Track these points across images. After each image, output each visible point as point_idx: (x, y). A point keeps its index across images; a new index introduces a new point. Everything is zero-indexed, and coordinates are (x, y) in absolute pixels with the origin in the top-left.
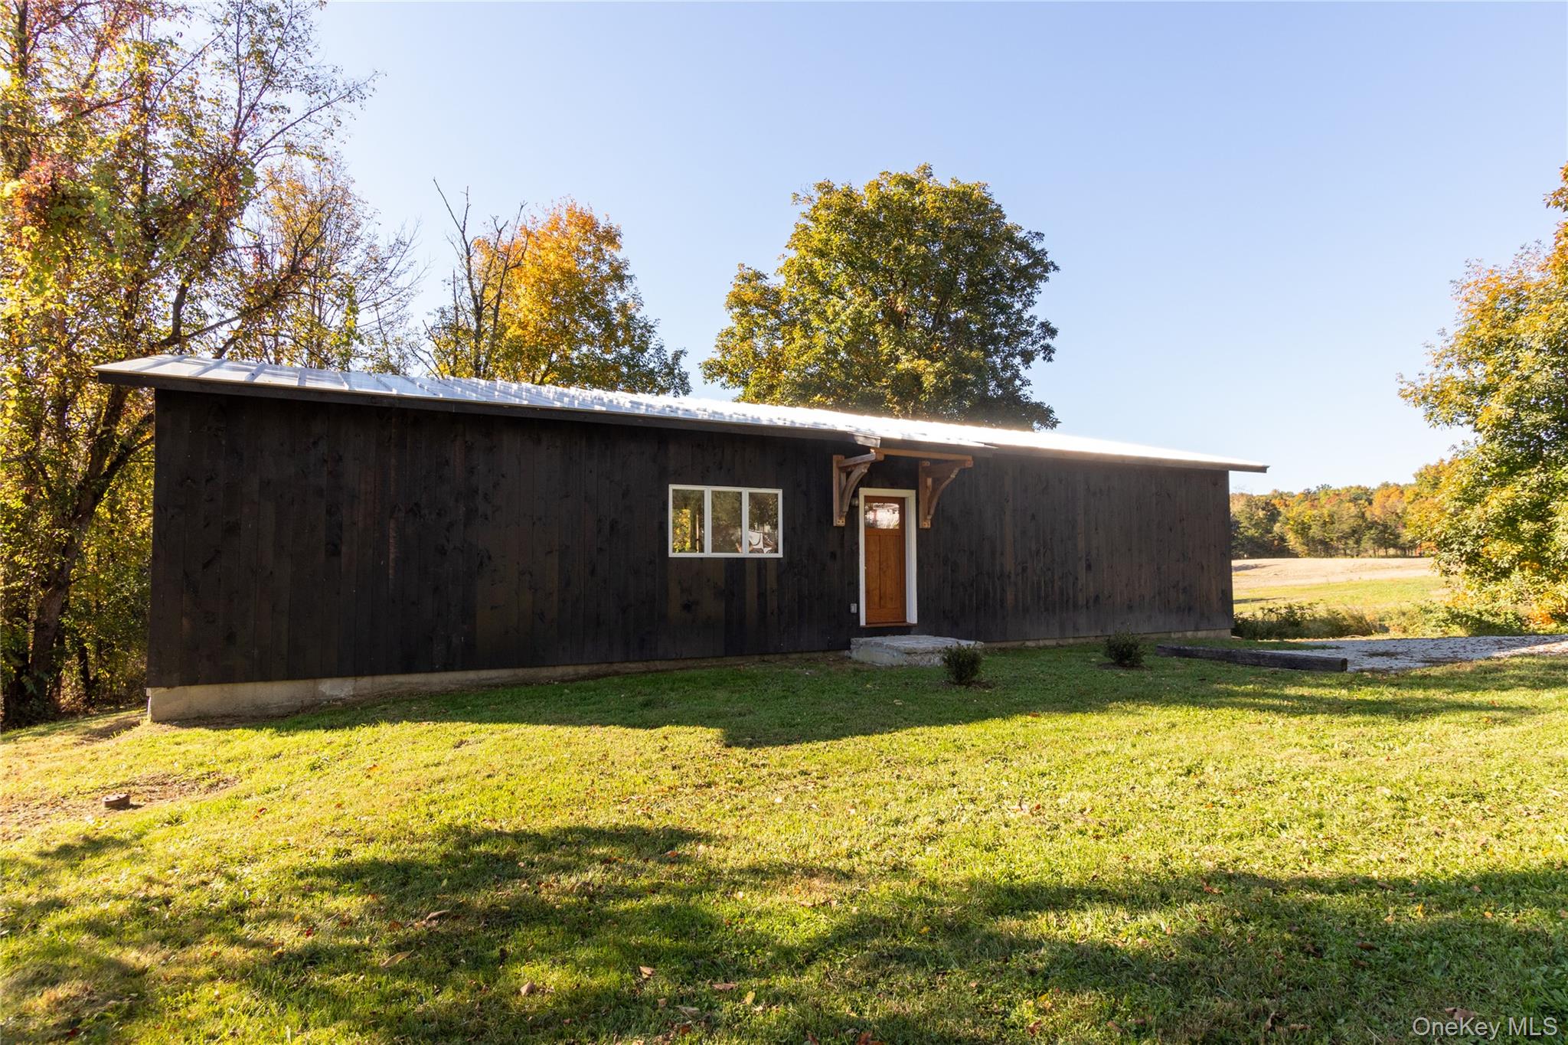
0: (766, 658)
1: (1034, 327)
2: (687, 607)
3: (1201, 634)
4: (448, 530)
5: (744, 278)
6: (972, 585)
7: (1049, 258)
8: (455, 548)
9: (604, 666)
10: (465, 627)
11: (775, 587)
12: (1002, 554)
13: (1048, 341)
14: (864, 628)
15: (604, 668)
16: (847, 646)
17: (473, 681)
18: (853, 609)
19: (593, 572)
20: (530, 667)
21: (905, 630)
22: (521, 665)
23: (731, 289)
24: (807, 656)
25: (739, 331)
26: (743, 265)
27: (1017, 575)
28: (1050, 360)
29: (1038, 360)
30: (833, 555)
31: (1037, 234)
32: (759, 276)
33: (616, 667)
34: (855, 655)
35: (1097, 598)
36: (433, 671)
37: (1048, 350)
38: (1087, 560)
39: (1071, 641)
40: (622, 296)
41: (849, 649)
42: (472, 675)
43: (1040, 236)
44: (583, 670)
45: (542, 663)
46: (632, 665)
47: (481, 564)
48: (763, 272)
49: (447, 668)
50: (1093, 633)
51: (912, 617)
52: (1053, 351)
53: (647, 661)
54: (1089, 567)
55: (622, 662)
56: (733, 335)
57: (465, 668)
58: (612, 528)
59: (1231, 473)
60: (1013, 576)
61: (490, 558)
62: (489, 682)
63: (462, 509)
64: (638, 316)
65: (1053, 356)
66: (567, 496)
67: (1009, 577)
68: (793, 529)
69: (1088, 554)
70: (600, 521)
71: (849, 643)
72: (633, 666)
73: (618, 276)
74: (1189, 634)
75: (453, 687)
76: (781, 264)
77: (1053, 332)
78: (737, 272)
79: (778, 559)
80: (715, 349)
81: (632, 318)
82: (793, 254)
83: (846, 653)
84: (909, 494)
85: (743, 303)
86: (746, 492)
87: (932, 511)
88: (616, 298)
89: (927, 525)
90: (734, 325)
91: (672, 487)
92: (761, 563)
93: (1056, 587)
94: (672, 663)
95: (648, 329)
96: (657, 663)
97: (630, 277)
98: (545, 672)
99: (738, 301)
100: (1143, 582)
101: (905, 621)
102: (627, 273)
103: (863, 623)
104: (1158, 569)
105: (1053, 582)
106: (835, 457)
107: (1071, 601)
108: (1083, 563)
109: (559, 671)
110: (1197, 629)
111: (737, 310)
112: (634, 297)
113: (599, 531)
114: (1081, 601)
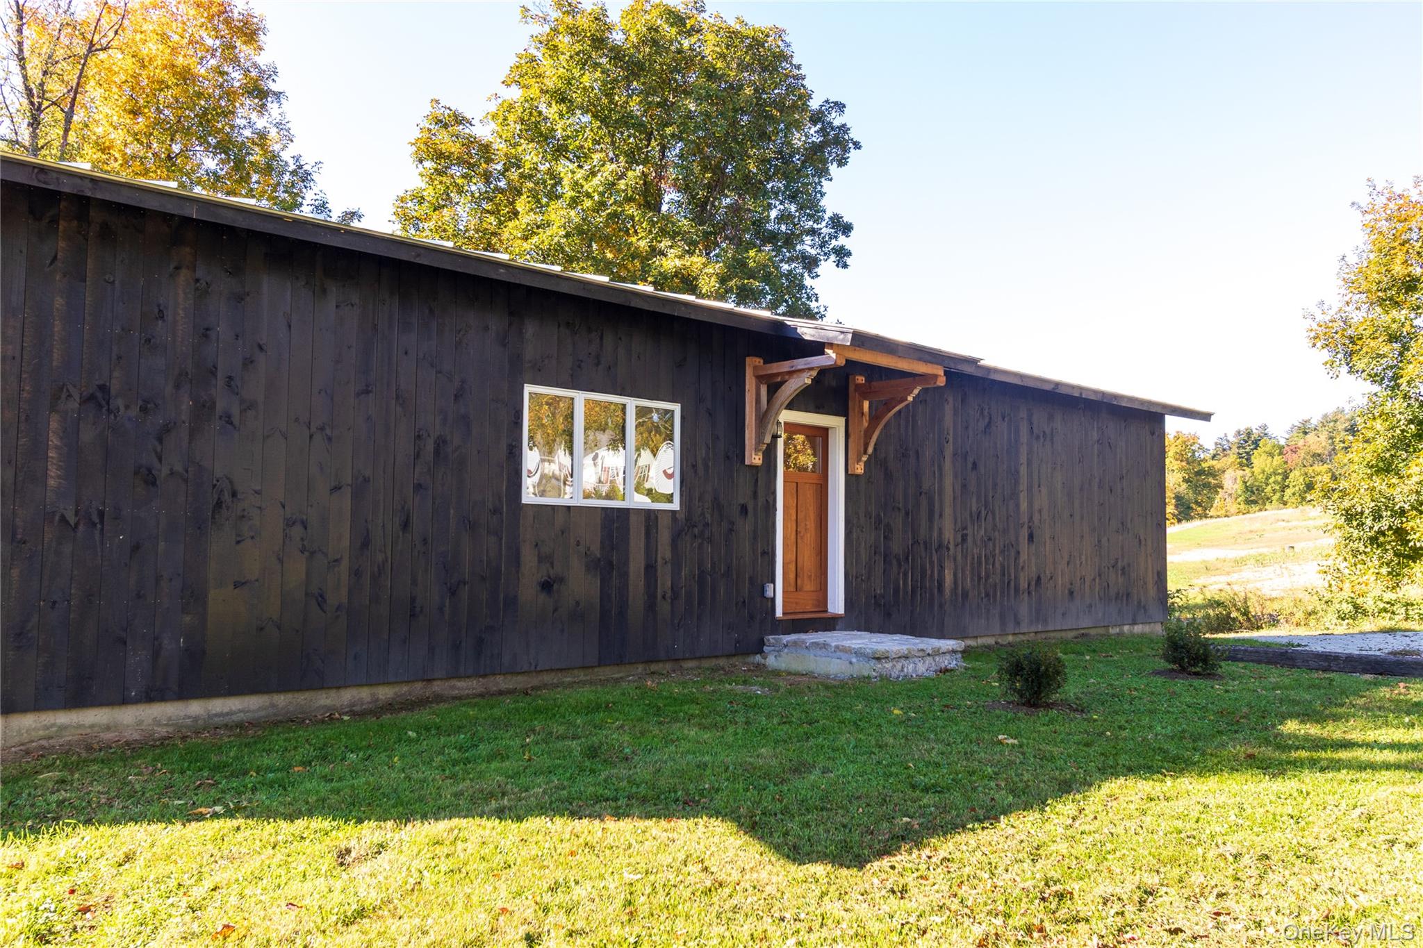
0: (654, 667)
1: (824, 224)
2: (547, 586)
3: (1138, 629)
4: (160, 440)
5: (438, 121)
6: (907, 558)
7: (854, 134)
8: (172, 473)
9: (419, 685)
10: (188, 619)
11: (668, 555)
12: (941, 516)
13: (842, 240)
14: (780, 621)
15: (418, 688)
16: (759, 648)
17: (196, 719)
18: (769, 594)
19: (406, 525)
20: (300, 689)
21: (830, 624)
22: (283, 688)
23: (416, 134)
24: (706, 664)
25: (429, 193)
26: (437, 102)
27: (956, 545)
28: (845, 266)
29: (827, 267)
30: (744, 509)
31: (836, 103)
32: (459, 119)
33: (437, 687)
34: (771, 661)
35: (1039, 578)
36: (124, 701)
37: (842, 255)
38: (1030, 527)
39: (1010, 638)
40: (261, 123)
41: (761, 652)
42: (196, 708)
43: (840, 107)
44: (385, 693)
45: (320, 683)
46: (461, 684)
47: (219, 504)
48: (468, 116)
49: (152, 695)
50: (1033, 629)
51: (837, 604)
52: (849, 254)
53: (485, 676)
54: (1031, 537)
55: (449, 678)
56: (421, 200)
57: (184, 694)
58: (437, 452)
59: (1167, 417)
60: (951, 546)
61: (234, 494)
62: (227, 720)
63: (187, 404)
64: (286, 156)
65: (849, 260)
66: (367, 392)
67: (948, 549)
68: (694, 466)
69: (1031, 519)
70: (419, 437)
71: (762, 643)
72: (464, 686)
73: (259, 92)
74: (1126, 628)
75: (163, 731)
76: (493, 107)
77: (847, 229)
78: (427, 109)
79: (674, 512)
80: (394, 218)
81: (275, 157)
82: (514, 94)
83: (758, 658)
84: (835, 423)
85: (439, 155)
86: (632, 404)
87: (870, 450)
88: (251, 124)
89: (859, 469)
90: (424, 185)
91: (529, 389)
92: (650, 517)
93: (997, 565)
94: (520, 678)
95: (303, 176)
96: (500, 679)
97: (278, 95)
98: (324, 700)
99: (429, 151)
100: (1083, 557)
101: (827, 611)
102: (274, 87)
103: (779, 613)
104: (1099, 541)
105: (994, 556)
106: (748, 360)
107: (1012, 584)
108: (1024, 533)
109: (347, 696)
110: (1134, 623)
111: (429, 164)
112: (278, 125)
113: (417, 456)
114: (1023, 584)
